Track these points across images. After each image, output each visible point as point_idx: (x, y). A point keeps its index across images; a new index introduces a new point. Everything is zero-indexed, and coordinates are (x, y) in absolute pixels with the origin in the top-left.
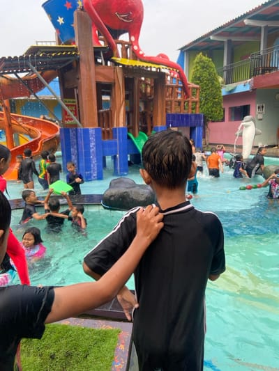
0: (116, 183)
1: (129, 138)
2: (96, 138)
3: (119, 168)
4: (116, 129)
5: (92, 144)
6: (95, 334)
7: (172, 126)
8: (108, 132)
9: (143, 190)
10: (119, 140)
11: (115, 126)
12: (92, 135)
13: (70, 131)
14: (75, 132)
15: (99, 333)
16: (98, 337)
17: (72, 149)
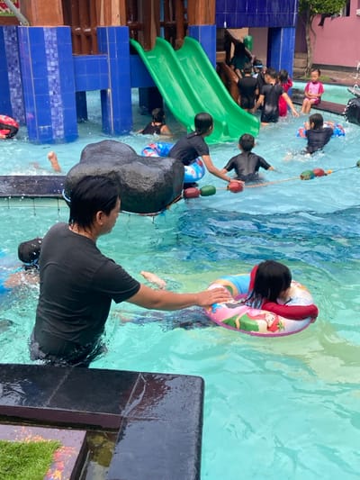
0: (93, 153)
1: (133, 51)
2: (60, 50)
3: (111, 119)
4: (104, 29)
5: (52, 65)
6: (11, 451)
7: (228, 26)
8: (88, 36)
9: (148, 169)
10: (112, 56)
11: (102, 24)
12: (51, 42)
13: (5, 32)
14: (14, 35)
15: (17, 450)
16: (16, 458)
17: (10, 75)
